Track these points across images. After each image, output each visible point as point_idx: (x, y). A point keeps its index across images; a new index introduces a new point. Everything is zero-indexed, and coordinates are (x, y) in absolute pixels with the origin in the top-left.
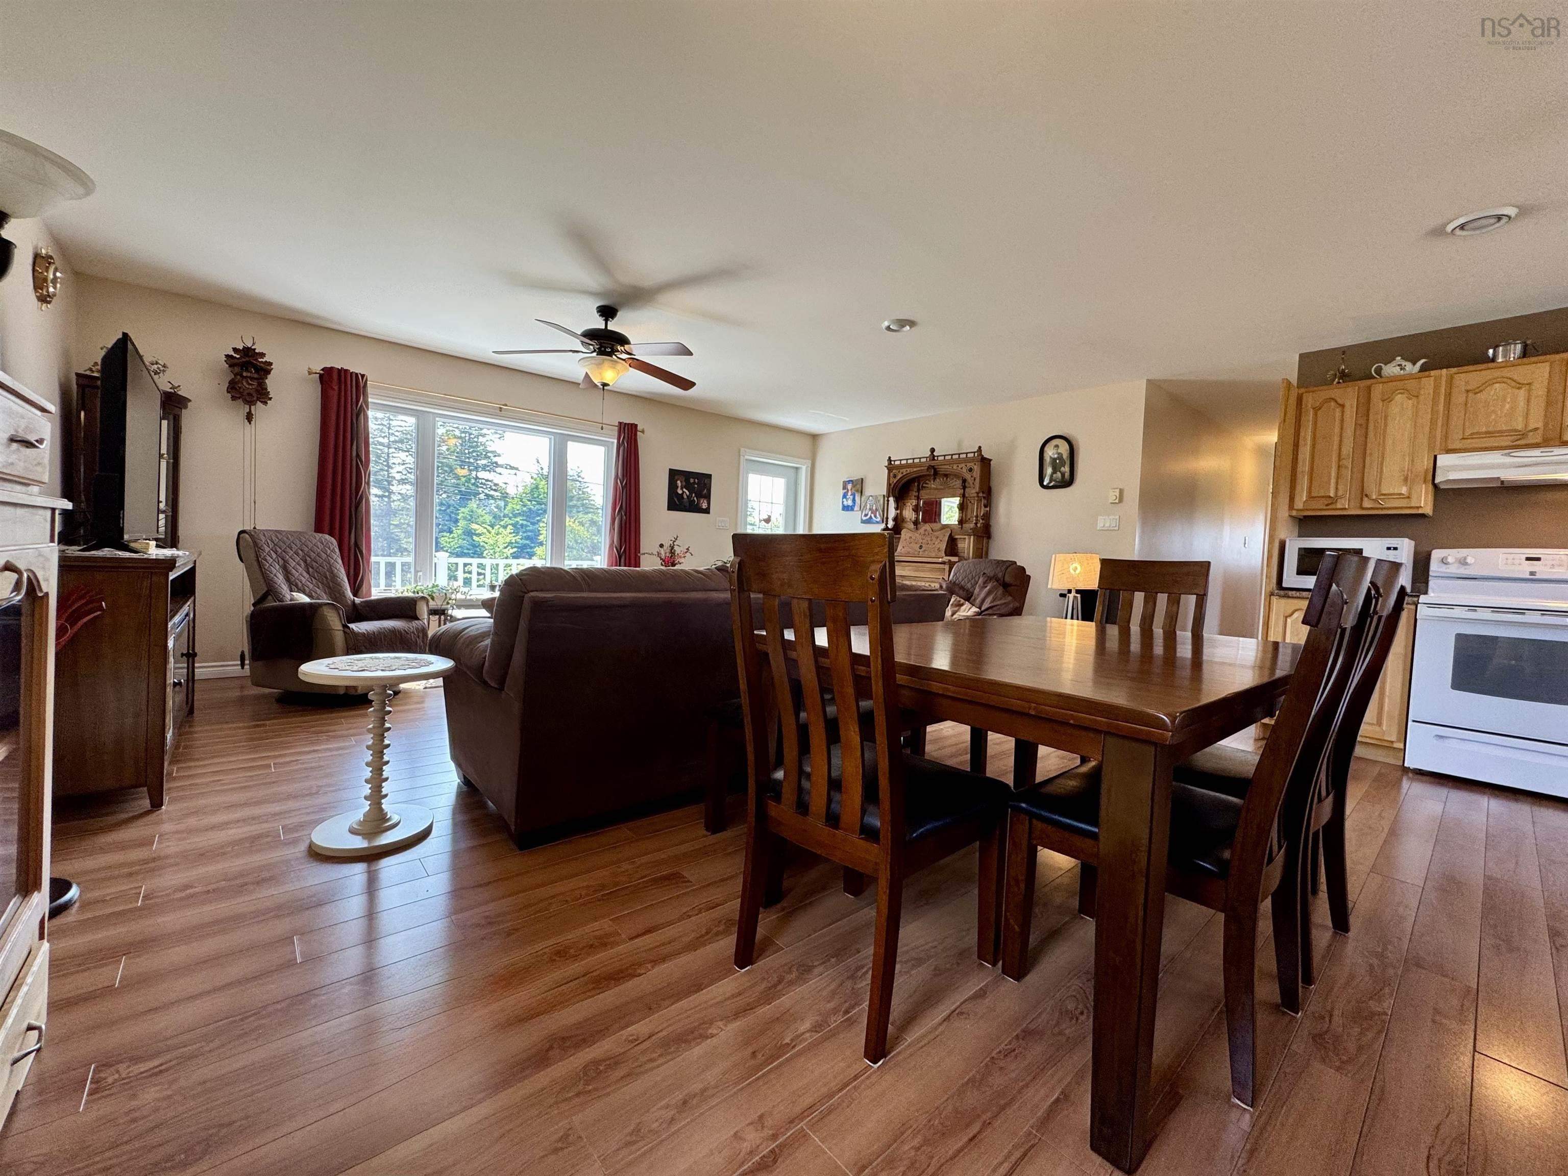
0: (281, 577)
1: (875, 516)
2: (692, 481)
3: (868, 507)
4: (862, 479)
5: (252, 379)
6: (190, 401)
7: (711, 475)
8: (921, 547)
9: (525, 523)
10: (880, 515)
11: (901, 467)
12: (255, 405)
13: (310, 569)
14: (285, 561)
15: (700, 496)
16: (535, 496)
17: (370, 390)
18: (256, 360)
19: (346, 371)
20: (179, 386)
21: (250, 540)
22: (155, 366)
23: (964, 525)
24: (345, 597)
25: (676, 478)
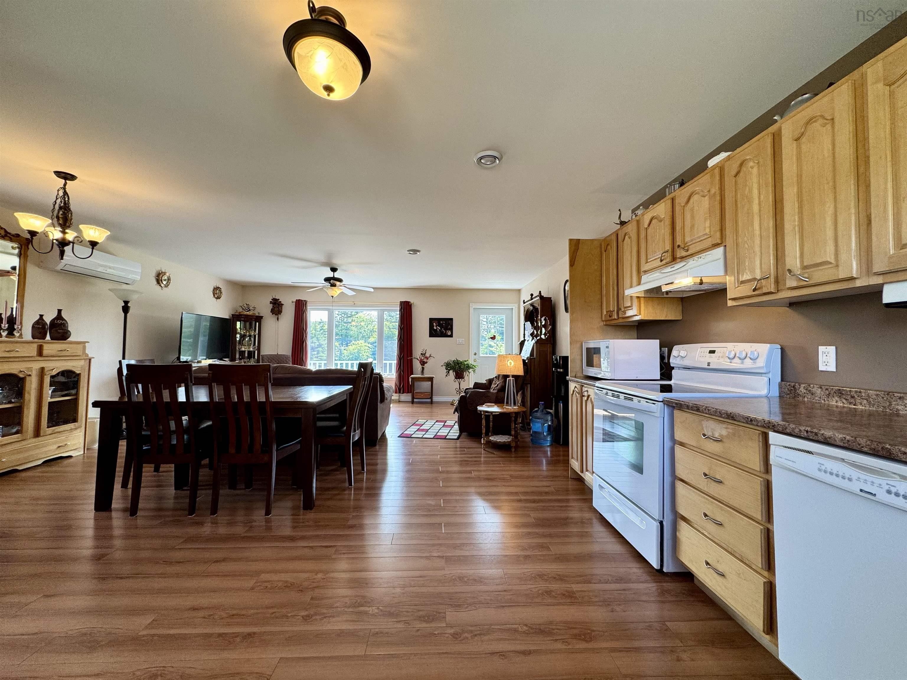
5: (278, 307)
6: (263, 317)
12: (279, 315)
15: (446, 329)
17: (307, 304)
18: (278, 301)
19: (302, 300)
20: (260, 313)
25: (433, 322)
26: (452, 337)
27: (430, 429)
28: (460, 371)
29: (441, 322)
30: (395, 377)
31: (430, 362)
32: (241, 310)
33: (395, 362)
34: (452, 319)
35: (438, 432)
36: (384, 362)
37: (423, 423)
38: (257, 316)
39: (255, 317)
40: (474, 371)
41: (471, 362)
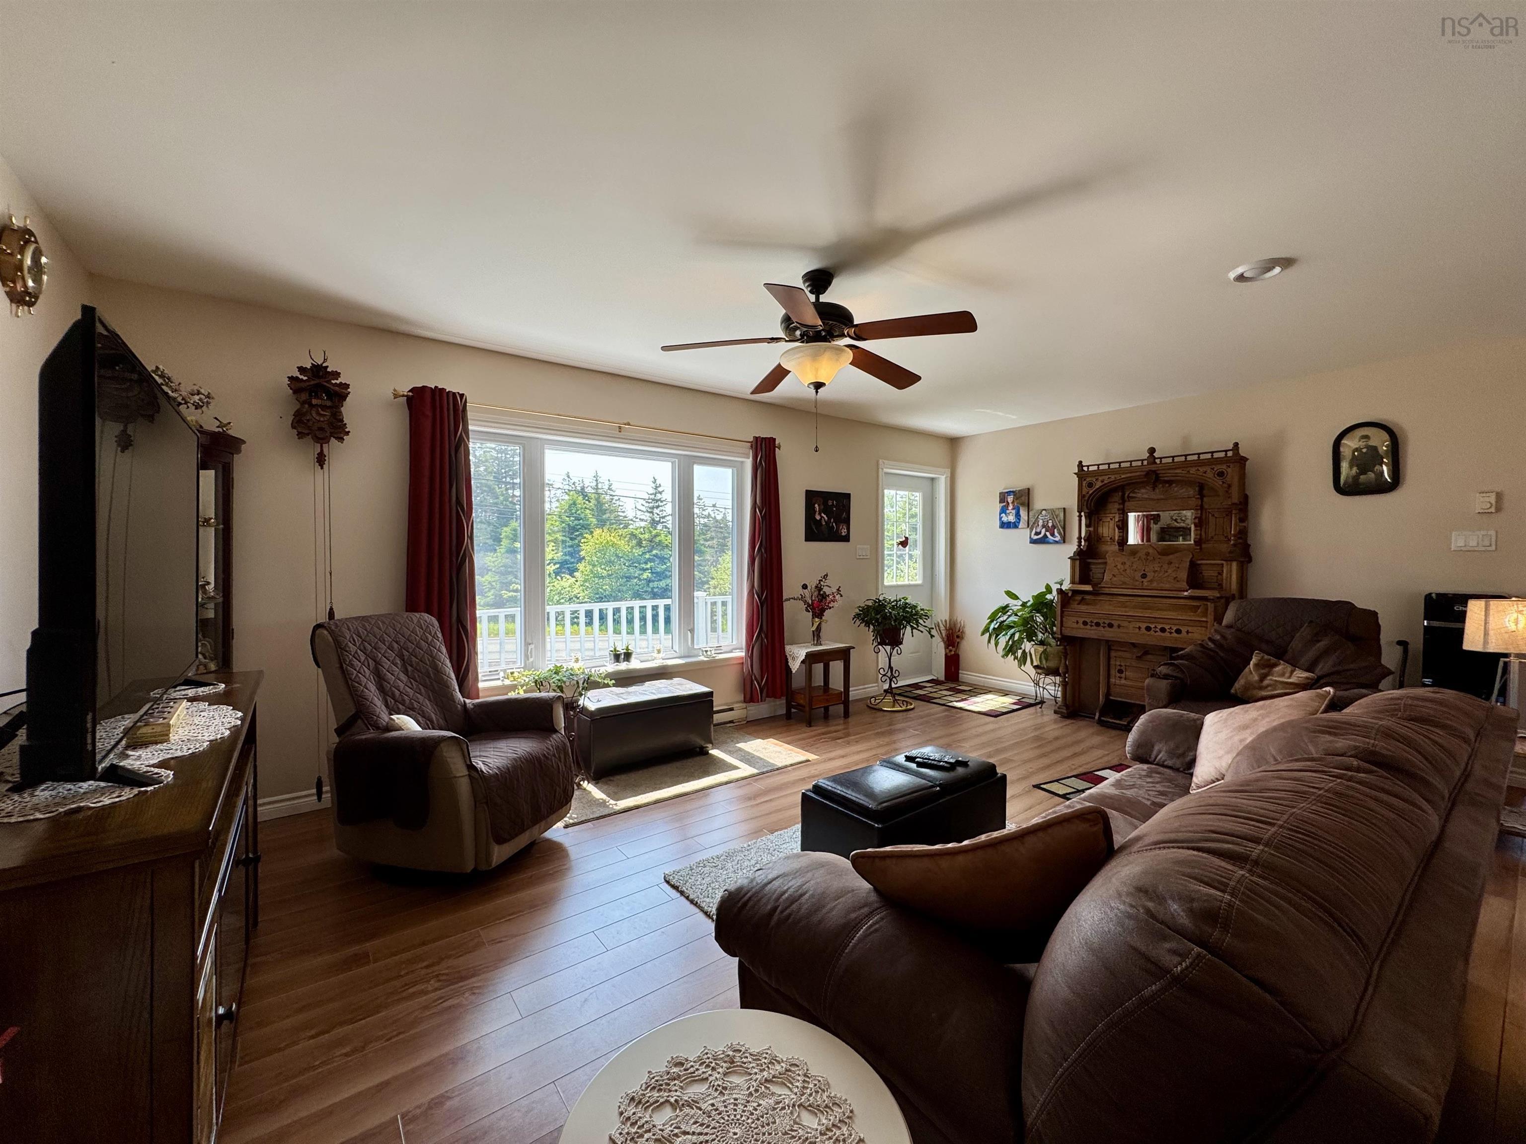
0: (373, 687)
1: (1053, 535)
2: (830, 503)
3: (1041, 523)
4: (1029, 489)
5: (324, 408)
6: (244, 442)
7: (850, 494)
8: (1144, 576)
9: (564, 538)
10: (1060, 533)
11: (1099, 473)
12: (328, 442)
13: (409, 668)
14: (377, 663)
15: (838, 521)
16: (573, 511)
17: (470, 415)
18: (329, 382)
19: (443, 390)
20: (230, 423)
21: (330, 639)
22: (196, 398)
23: (1204, 546)
24: (454, 702)
25: (812, 500)
34: (848, 497)
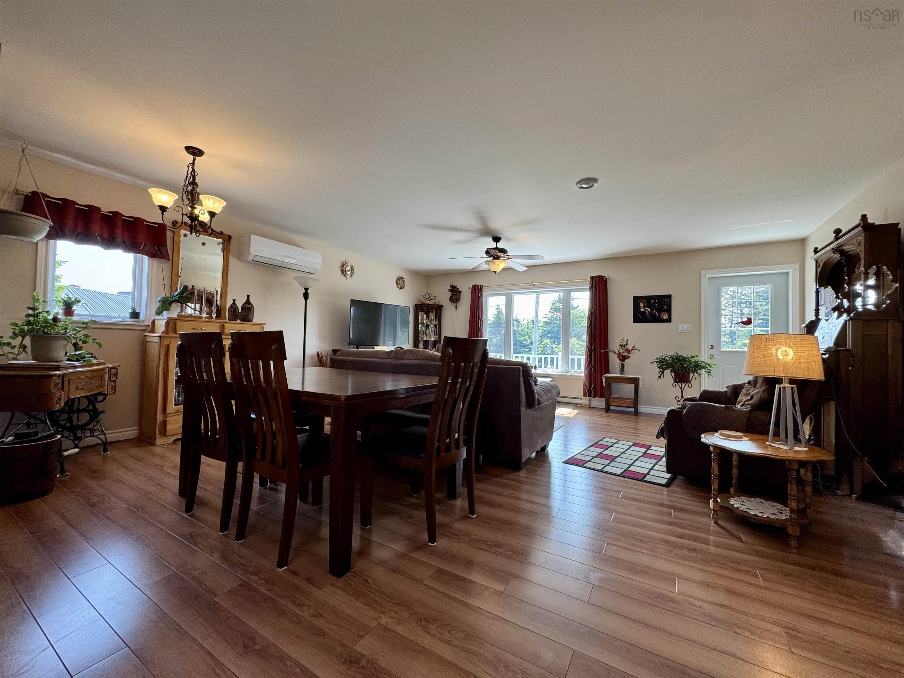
5: (454, 295)
6: (443, 306)
11: (821, 256)
12: (457, 303)
15: (660, 310)
17: (485, 290)
18: (455, 289)
19: (476, 285)
20: (440, 302)
25: (639, 301)
26: (670, 321)
27: (619, 456)
28: (681, 371)
29: (653, 301)
30: (583, 375)
31: (634, 356)
32: (423, 299)
33: (584, 357)
34: (670, 296)
35: (632, 464)
36: (571, 357)
37: (611, 444)
38: (438, 305)
39: (436, 306)
40: (709, 373)
41: (703, 358)
